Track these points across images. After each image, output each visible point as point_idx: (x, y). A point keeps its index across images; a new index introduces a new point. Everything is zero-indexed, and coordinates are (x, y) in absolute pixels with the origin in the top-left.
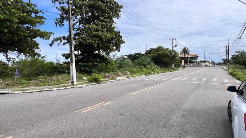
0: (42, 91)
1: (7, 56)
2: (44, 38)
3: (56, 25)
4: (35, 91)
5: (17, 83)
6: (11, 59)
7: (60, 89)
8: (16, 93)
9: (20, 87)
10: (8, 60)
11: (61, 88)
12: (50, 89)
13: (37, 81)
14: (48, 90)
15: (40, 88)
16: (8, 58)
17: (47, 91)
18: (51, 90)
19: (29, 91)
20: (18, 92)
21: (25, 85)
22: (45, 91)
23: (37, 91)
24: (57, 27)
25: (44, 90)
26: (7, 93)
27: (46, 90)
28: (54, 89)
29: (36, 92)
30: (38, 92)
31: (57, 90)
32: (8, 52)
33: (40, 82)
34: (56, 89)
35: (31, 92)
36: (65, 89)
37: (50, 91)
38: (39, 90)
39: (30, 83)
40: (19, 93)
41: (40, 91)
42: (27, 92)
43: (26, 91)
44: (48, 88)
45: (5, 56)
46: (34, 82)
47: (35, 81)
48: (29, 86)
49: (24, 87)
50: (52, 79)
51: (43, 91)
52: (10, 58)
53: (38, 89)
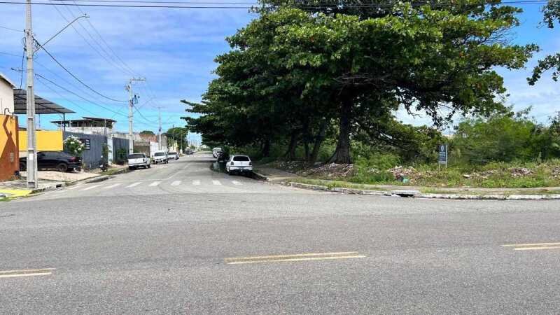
0: (483, 199)
1: (435, 113)
2: (509, 65)
3: (550, 22)
4: (466, 196)
5: (439, 177)
6: (443, 122)
7: (530, 199)
8: (428, 196)
9: (443, 185)
10: (435, 124)
11: (532, 197)
12: (501, 197)
13: (483, 175)
14: (497, 196)
15: (481, 191)
16: (436, 119)
17: (496, 199)
18: (505, 199)
19: (453, 196)
20: (431, 195)
21: (453, 182)
22: (490, 198)
23: (471, 197)
24: (552, 27)
25: (487, 196)
26: (411, 196)
27: (491, 196)
28: (513, 196)
29: (469, 199)
30: (473, 199)
31: (522, 199)
32: (436, 104)
33: (489, 178)
34: (521, 196)
35: (457, 197)
36: (546, 199)
37: (502, 199)
38: (475, 197)
39: (467, 178)
40: (434, 197)
41: (477, 199)
42: (449, 198)
43: (447, 196)
44: (497, 193)
45: (430, 114)
46: (476, 176)
47: (478, 175)
48: (461, 185)
49: (450, 186)
50: (520, 171)
51: (485, 198)
52: (441, 119)
53: (475, 194)
